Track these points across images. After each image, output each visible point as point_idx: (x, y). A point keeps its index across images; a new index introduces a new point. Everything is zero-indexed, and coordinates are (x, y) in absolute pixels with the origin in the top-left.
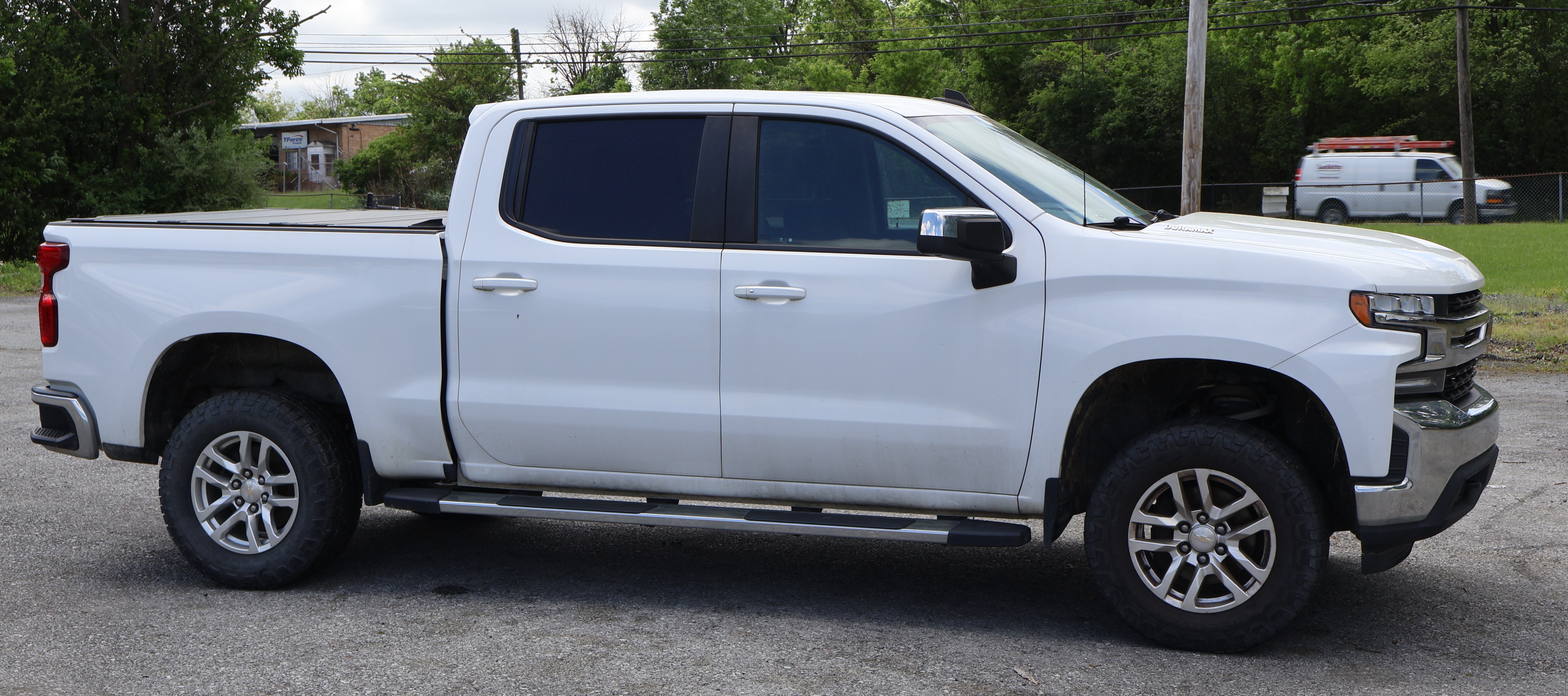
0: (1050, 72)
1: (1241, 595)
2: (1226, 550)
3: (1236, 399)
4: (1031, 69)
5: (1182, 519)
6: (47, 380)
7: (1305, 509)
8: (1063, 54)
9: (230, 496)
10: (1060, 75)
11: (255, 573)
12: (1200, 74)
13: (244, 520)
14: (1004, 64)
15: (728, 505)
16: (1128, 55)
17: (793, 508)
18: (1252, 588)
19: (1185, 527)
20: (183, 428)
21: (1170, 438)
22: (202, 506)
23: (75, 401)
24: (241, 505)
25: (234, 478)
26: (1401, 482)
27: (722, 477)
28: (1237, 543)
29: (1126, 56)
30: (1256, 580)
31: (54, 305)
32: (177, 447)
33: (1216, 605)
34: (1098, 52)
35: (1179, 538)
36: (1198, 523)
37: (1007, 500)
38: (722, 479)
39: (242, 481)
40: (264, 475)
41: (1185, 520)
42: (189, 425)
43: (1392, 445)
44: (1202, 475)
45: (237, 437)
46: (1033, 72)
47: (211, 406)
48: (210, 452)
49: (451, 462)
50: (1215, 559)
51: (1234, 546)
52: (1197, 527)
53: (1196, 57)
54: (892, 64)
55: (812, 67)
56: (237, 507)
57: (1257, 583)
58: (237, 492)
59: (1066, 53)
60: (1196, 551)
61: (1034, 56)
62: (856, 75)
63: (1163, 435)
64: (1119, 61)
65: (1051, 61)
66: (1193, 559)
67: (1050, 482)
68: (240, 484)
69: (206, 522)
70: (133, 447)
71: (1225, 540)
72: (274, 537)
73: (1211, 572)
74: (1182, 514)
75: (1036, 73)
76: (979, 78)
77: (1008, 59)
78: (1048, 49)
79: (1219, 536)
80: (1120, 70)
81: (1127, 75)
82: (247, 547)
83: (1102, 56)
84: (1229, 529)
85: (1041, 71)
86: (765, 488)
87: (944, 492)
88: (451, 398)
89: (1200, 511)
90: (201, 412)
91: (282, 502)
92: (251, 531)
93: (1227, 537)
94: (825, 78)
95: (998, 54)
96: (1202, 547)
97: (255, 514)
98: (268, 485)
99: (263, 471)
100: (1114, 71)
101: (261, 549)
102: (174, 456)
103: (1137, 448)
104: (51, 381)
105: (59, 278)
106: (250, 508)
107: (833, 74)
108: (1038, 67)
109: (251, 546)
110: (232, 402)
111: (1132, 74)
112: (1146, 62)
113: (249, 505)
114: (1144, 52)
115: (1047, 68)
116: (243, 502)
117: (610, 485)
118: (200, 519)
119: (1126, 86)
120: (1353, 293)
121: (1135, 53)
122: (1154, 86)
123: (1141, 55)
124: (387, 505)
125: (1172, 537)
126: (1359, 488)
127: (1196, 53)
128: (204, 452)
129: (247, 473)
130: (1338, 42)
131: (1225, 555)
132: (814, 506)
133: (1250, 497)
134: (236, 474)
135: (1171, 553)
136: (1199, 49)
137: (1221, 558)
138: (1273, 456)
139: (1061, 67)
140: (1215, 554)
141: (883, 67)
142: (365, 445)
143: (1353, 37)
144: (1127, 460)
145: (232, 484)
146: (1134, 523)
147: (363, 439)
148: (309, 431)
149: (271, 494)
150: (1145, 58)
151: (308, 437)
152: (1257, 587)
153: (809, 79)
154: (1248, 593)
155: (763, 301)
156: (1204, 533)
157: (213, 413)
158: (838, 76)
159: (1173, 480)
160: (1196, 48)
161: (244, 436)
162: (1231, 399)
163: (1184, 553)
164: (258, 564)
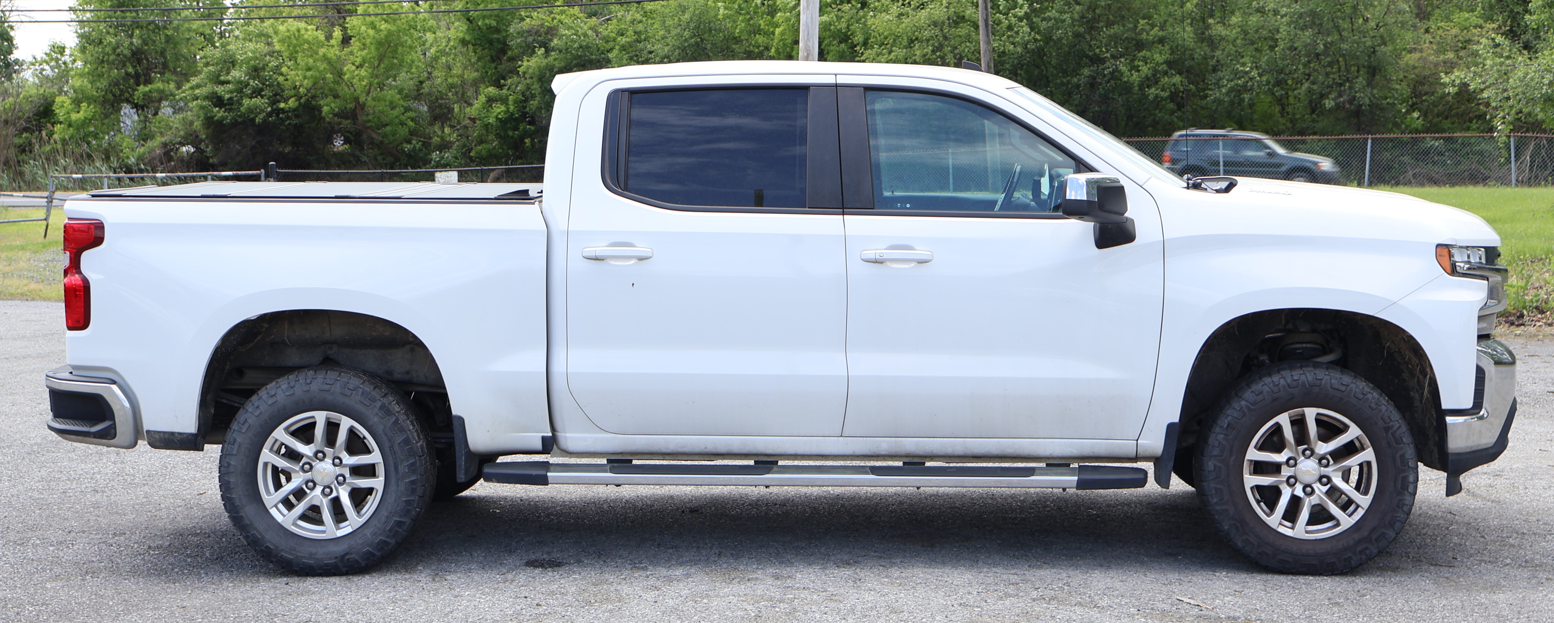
0: (540, 36)
1: (1347, 521)
2: (1329, 480)
3: (1309, 345)
4: (520, 33)
5: (1291, 455)
6: (70, 365)
7: (1404, 440)
8: (553, 19)
9: (301, 479)
10: (551, 40)
11: (336, 558)
12: (813, 42)
13: (318, 504)
14: (490, 27)
15: (849, 463)
16: (621, 19)
17: (904, 463)
18: (1355, 514)
19: (1291, 462)
20: (250, 410)
21: (1282, 382)
22: (268, 492)
23: (115, 388)
24: (312, 489)
25: (304, 460)
26: (1479, 413)
27: (841, 436)
28: (1340, 474)
29: (619, 20)
30: (1358, 506)
31: (86, 287)
32: (244, 430)
33: (1323, 532)
34: (590, 16)
35: (1286, 472)
36: (1303, 458)
37: (1127, 447)
38: (842, 438)
39: (314, 464)
40: (341, 456)
41: (1293, 455)
42: (258, 407)
43: (1476, 380)
44: (1311, 413)
45: (313, 417)
46: (522, 36)
47: (284, 387)
48: (280, 434)
49: (550, 434)
50: (1320, 490)
51: (1338, 477)
52: (1302, 462)
53: (810, 24)
54: (373, 26)
55: (282, 28)
56: (308, 491)
57: (1360, 509)
58: (308, 475)
59: (558, 17)
60: (1301, 483)
61: (522, 20)
62: (329, 37)
63: (1276, 378)
64: (613, 26)
65: (542, 25)
66: (1299, 491)
67: (1171, 427)
68: (311, 467)
69: (274, 508)
70: (186, 434)
71: (1329, 472)
72: (354, 520)
73: (1318, 502)
74: (1291, 451)
75: (526, 38)
76: (464, 42)
77: (494, 23)
78: (538, 13)
79: (1322, 468)
80: (614, 35)
81: (623, 40)
82: (324, 532)
83: (594, 21)
84: (1332, 462)
85: (531, 35)
86: (884, 445)
87: (1063, 440)
88: (558, 367)
89: (1305, 446)
90: (273, 393)
91: (363, 483)
92: (327, 515)
93: (1330, 469)
94: (297, 40)
95: (484, 17)
96: (1308, 479)
97: (330, 497)
98: (346, 466)
99: (340, 452)
100: (608, 36)
101: (340, 533)
102: (239, 440)
103: (1252, 392)
104: (76, 367)
105: (88, 258)
106: (323, 490)
107: (306, 36)
108: (529, 32)
109: (329, 530)
110: (308, 381)
111: (628, 40)
112: (640, 27)
113: (322, 488)
114: (638, 17)
115: (538, 33)
116: (315, 484)
117: (722, 449)
118: (268, 506)
119: (620, 51)
120: (1438, 246)
121: (629, 18)
122: (651, 52)
123: (635, 20)
124: (485, 480)
125: (1280, 472)
126: (1449, 419)
127: (809, 21)
128: (274, 434)
129: (320, 455)
130: (839, 10)
131: (1329, 486)
132: (916, 460)
133: (1354, 432)
134: (308, 457)
135: (1281, 487)
136: (812, 17)
137: (1325, 489)
138: (1374, 394)
139: (551, 31)
140: (1318, 485)
141: (363, 28)
142: (461, 420)
143: (853, 5)
144: (1243, 403)
145: (302, 467)
146: (1248, 460)
147: (459, 414)
148: (397, 408)
149: (347, 475)
150: (639, 23)
151: (396, 414)
152: (1360, 513)
153: (279, 41)
154: (1353, 519)
155: (888, 264)
156: (1308, 468)
157: (287, 394)
158: (310, 39)
159: (1284, 419)
160: (809, 16)
161: (320, 417)
162: (1304, 345)
163: (1292, 486)
164: (340, 549)
